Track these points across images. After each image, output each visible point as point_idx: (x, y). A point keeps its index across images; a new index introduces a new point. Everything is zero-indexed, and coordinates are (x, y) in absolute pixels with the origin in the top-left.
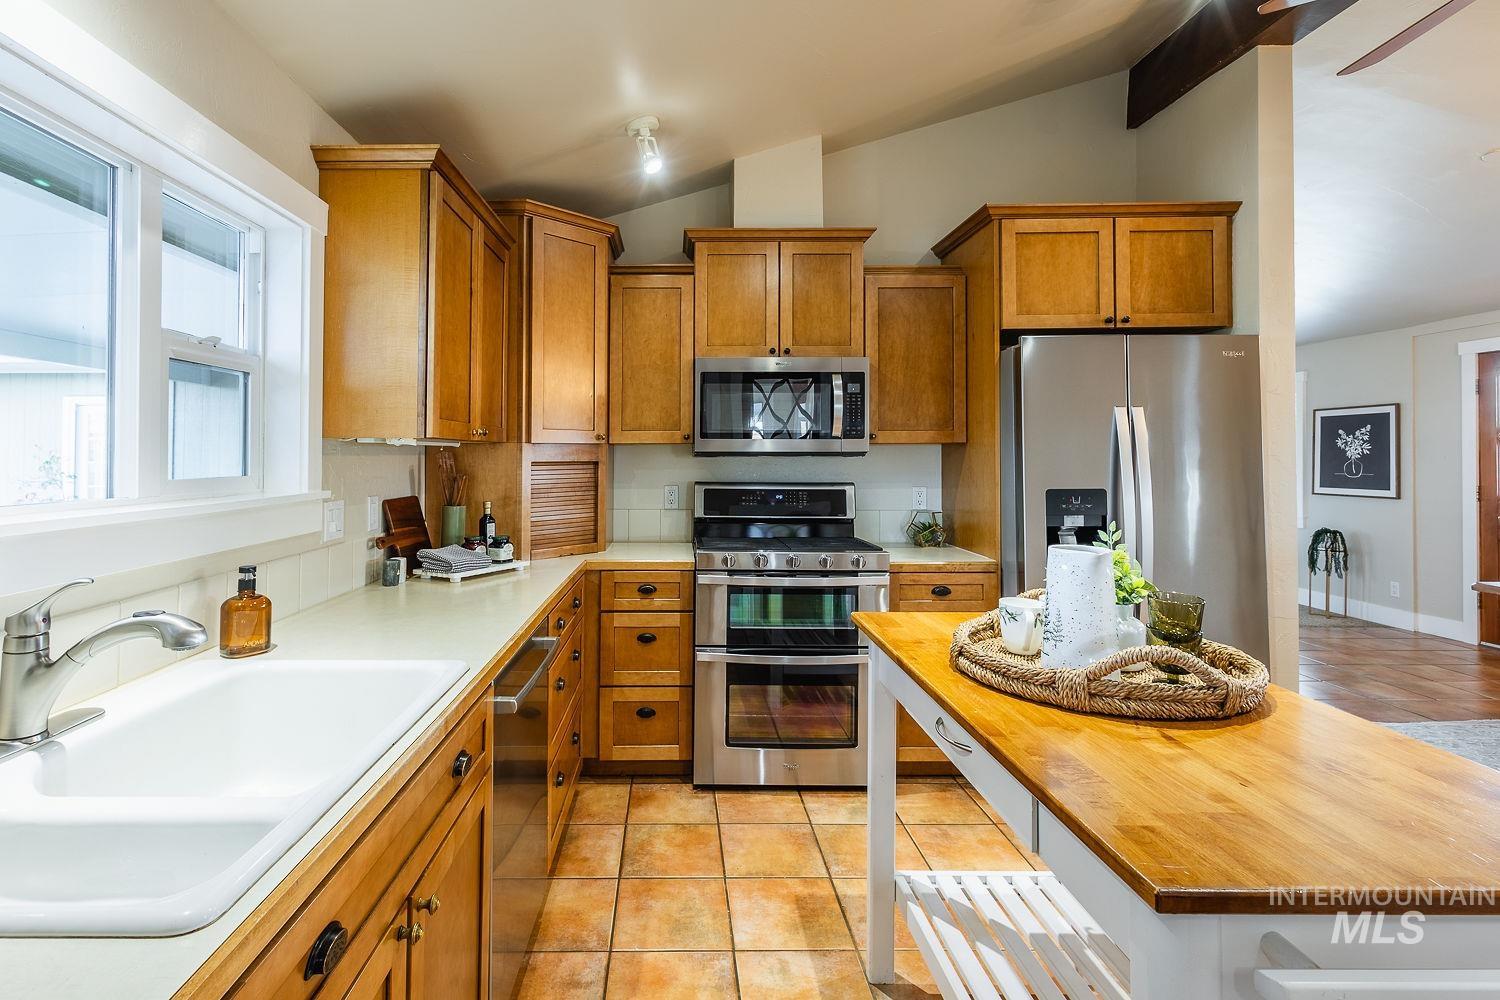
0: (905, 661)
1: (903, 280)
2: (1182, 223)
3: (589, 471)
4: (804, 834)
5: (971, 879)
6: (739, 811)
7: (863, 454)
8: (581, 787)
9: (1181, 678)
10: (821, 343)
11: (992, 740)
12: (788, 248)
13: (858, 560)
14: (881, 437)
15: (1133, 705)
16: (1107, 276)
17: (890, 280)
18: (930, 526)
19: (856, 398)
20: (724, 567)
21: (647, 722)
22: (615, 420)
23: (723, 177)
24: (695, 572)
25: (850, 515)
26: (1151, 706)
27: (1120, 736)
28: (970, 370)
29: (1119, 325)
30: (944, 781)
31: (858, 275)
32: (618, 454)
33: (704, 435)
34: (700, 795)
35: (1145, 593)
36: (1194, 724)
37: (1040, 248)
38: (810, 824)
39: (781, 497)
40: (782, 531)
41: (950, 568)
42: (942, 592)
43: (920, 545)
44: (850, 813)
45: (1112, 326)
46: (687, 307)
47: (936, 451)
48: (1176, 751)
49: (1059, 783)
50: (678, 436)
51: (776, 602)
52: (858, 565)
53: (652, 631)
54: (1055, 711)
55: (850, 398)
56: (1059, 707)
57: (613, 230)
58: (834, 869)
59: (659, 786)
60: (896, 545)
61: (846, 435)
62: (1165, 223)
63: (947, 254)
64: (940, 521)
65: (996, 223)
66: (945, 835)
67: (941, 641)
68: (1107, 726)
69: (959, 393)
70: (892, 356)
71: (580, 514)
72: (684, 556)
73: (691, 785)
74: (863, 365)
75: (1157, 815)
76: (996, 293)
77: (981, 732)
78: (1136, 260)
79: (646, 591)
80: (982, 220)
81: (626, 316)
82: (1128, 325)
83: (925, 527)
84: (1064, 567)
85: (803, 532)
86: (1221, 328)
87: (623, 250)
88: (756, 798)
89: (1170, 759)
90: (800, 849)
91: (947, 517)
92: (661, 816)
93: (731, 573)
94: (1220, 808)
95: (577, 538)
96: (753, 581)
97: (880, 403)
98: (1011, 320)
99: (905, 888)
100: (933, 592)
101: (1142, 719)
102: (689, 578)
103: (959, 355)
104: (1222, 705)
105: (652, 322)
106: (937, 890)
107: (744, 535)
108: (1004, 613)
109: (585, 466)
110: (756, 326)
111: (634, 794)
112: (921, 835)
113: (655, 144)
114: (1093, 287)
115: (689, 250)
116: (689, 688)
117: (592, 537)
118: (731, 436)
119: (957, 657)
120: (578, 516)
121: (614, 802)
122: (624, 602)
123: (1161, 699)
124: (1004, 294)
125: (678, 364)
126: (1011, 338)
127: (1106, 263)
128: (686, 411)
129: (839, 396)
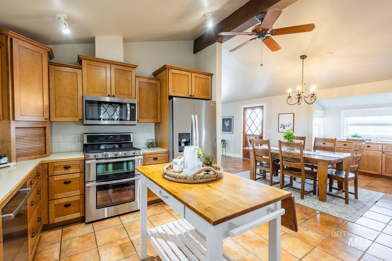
0: (151, 178)
1: (145, 80)
2: (204, 76)
3: (42, 130)
4: (121, 227)
5: (165, 227)
6: (101, 226)
7: (135, 125)
8: (42, 234)
9: (209, 172)
10: (123, 95)
11: (175, 194)
12: (113, 67)
13: (135, 153)
14: (140, 121)
15: (202, 180)
16: (190, 86)
17: (142, 80)
18: (152, 143)
19: (134, 110)
20: (95, 158)
21: (68, 208)
22: (52, 114)
23: (92, 41)
24: (85, 160)
25: (132, 141)
26: (205, 180)
27: (200, 188)
28: (161, 105)
29: (192, 97)
30: (156, 204)
31: (134, 77)
32: (54, 125)
33: (86, 119)
34: (88, 225)
35: (202, 155)
36: (212, 182)
37: (177, 77)
38: (123, 224)
39: (112, 137)
40: (111, 146)
41: (157, 153)
42: (155, 159)
43: (150, 148)
44: (133, 218)
45: (191, 97)
46: (80, 79)
47: (153, 125)
48: (210, 189)
49: (191, 202)
50: (77, 119)
51: (110, 166)
52: (135, 154)
53: (70, 180)
54: (187, 184)
55: (132, 110)
56: (187, 183)
57: (50, 50)
58: (130, 234)
59: (73, 226)
60: (144, 148)
61: (131, 120)
62: (201, 76)
63: (156, 75)
64: (154, 142)
65: (168, 69)
66: (157, 217)
67: (159, 171)
68: (197, 186)
69: (159, 110)
70: (143, 100)
71: (38, 145)
72: (81, 156)
73: (84, 223)
74: (136, 101)
75: (210, 204)
76: (168, 86)
77: (172, 193)
78: (195, 83)
79: (67, 168)
80: (164, 68)
81: (56, 79)
82: (194, 97)
83: (151, 143)
84: (188, 151)
85: (117, 146)
86: (210, 99)
87: (54, 57)
88: (106, 221)
89: (210, 191)
90: (120, 231)
91: (156, 140)
92: (74, 235)
93: (97, 159)
94: (220, 199)
95: (37, 153)
96: (104, 161)
97: (140, 112)
98: (171, 94)
99: (149, 233)
100: (154, 159)
101: (203, 183)
102: (83, 162)
103: (159, 101)
104: (217, 177)
105: (66, 83)
106: (157, 231)
107: (99, 148)
108: (174, 163)
109: (40, 129)
110: (103, 88)
111: (63, 231)
112: (151, 219)
113: (67, 24)
114: (188, 88)
115: (80, 61)
116: (84, 195)
117: (44, 152)
118: (94, 119)
119: (164, 175)
120: (37, 145)
121: (56, 236)
122: (58, 172)
123: (207, 178)
124: (169, 87)
125: (76, 97)
126: (171, 98)
127: (190, 83)
128: (80, 112)
129: (129, 109)
